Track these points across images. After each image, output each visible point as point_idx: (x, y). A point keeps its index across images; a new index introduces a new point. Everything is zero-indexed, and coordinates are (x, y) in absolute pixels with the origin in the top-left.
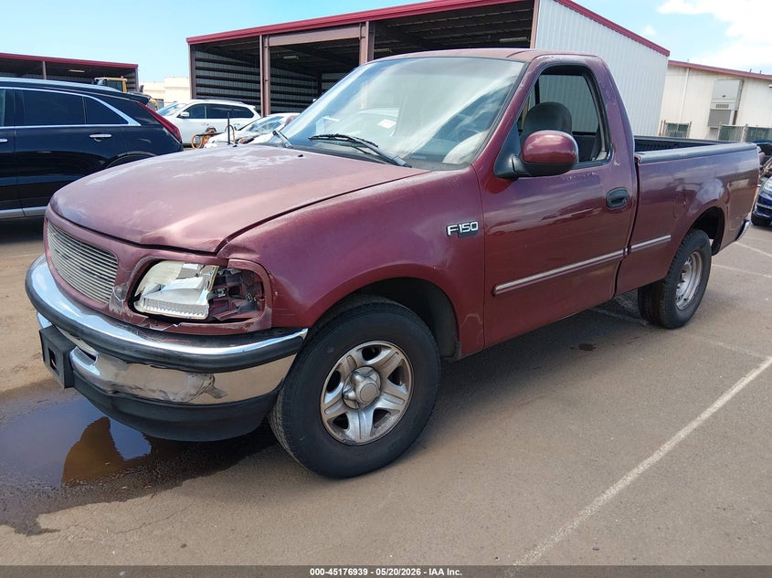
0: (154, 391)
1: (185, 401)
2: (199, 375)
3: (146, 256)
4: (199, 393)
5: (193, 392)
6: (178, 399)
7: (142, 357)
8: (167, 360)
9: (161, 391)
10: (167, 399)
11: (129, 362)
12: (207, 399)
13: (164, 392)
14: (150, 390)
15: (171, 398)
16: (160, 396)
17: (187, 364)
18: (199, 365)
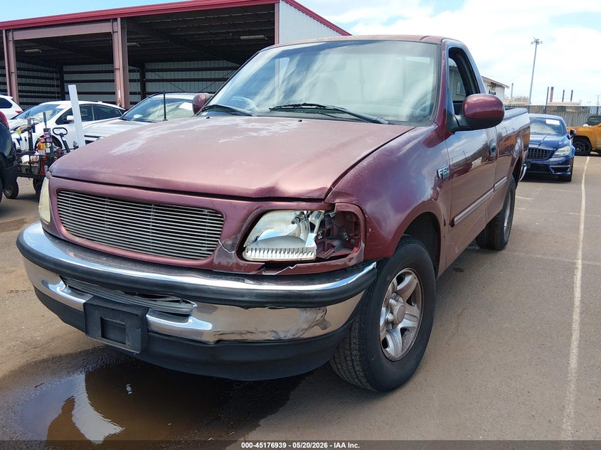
0: (265, 332)
1: (297, 336)
2: (314, 309)
3: (257, 208)
4: (310, 327)
5: (305, 326)
6: (289, 336)
7: (264, 300)
8: (287, 300)
9: (272, 331)
10: (277, 337)
11: (247, 308)
12: (317, 331)
13: (276, 332)
14: (261, 332)
15: (282, 336)
16: (270, 337)
17: (307, 301)
18: (318, 300)
